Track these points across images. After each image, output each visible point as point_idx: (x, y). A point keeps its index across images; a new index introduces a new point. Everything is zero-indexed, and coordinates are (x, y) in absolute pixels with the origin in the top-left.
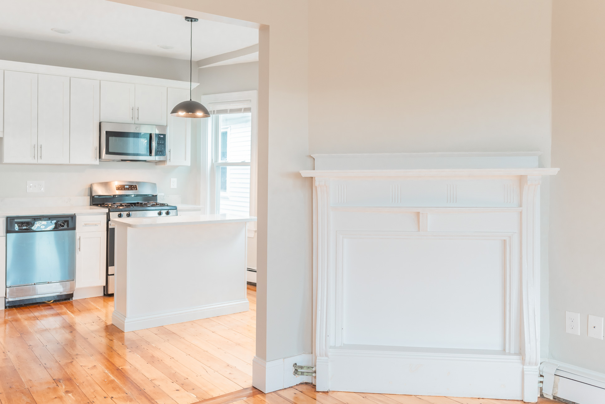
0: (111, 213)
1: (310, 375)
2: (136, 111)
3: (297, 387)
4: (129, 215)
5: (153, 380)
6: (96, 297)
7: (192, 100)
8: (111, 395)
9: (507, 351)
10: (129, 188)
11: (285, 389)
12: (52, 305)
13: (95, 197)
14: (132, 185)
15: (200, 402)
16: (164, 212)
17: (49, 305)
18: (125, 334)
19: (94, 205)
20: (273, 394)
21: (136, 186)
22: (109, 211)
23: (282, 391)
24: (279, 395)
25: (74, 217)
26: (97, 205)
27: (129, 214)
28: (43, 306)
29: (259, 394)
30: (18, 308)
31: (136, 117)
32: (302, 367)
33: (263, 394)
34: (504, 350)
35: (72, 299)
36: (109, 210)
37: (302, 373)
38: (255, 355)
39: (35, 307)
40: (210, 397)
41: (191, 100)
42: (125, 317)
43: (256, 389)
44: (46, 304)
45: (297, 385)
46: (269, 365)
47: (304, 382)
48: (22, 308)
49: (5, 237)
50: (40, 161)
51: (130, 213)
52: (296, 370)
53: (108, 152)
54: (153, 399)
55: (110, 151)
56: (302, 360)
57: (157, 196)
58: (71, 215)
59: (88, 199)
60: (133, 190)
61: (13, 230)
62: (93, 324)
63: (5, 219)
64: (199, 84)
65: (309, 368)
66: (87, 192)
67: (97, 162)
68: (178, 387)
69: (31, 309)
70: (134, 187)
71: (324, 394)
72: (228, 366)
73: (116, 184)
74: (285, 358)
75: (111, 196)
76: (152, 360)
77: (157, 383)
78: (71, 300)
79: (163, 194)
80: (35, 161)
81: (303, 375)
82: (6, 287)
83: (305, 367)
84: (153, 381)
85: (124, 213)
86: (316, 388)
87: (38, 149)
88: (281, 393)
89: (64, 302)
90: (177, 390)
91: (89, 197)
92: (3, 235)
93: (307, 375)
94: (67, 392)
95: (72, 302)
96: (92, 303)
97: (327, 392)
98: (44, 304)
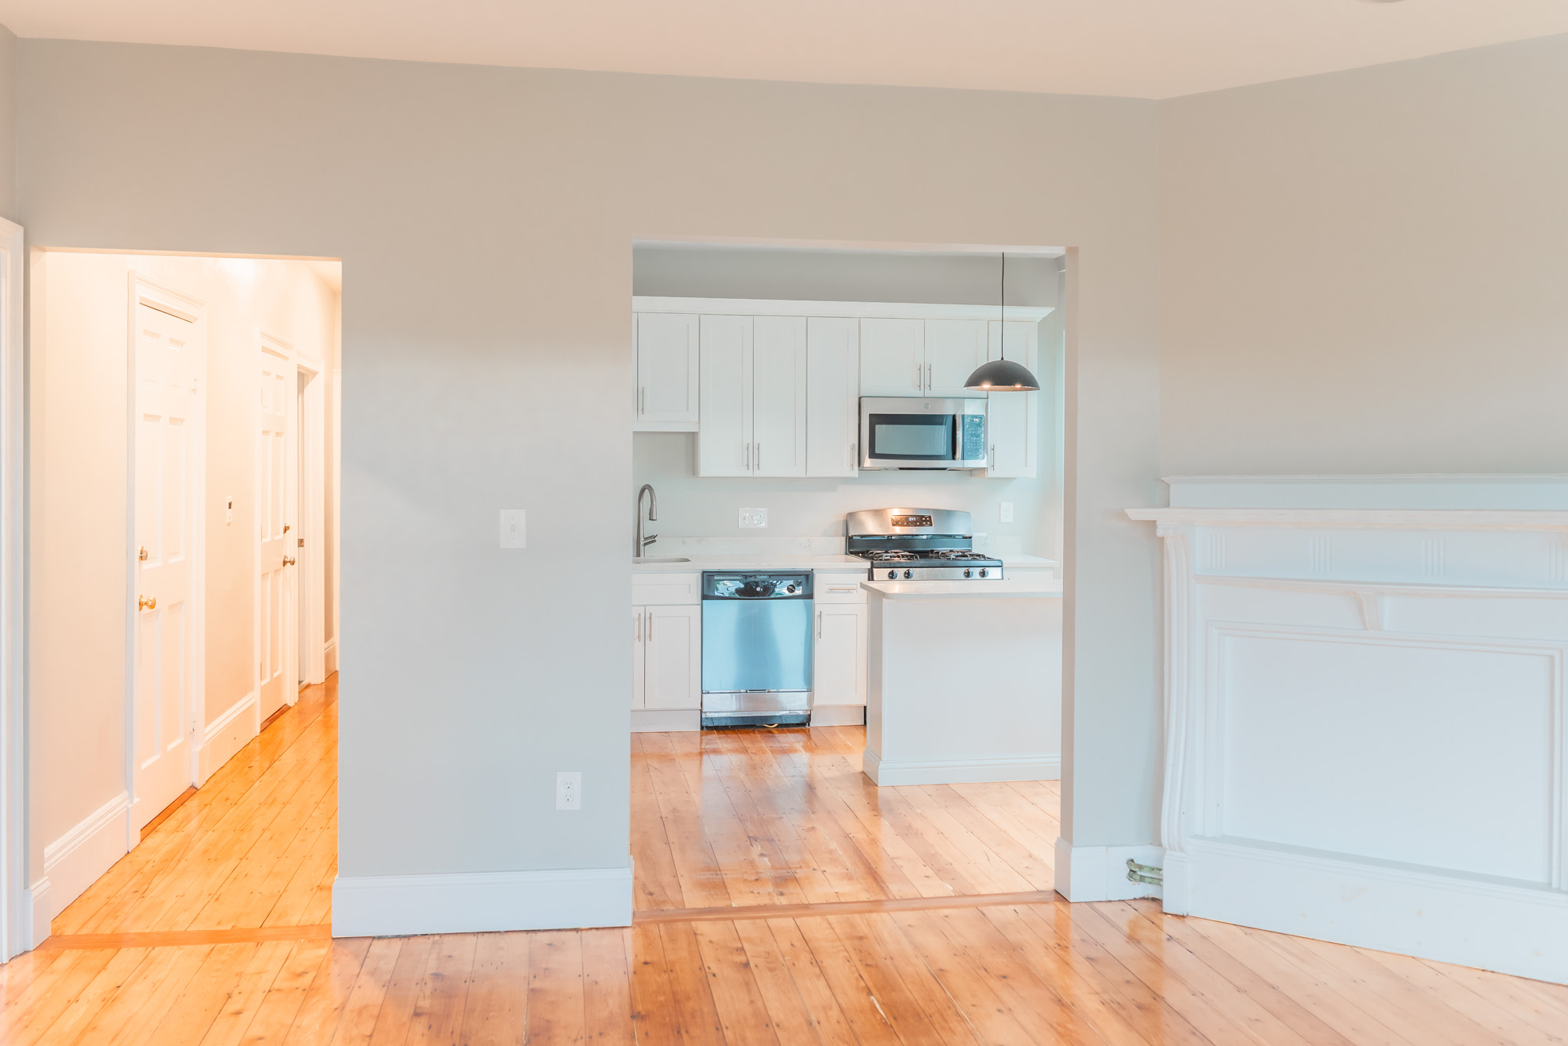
0: (875, 570)
1: (1156, 884)
2: (927, 371)
3: (1132, 903)
4: (908, 575)
5: (896, 858)
6: (850, 726)
7: (1005, 359)
8: (823, 868)
9: (1555, 885)
10: (916, 521)
11: (1110, 901)
12: (775, 732)
13: (854, 538)
14: (923, 516)
15: (956, 896)
16: (976, 572)
17: (770, 732)
18: (879, 789)
19: (851, 553)
20: (1085, 905)
21: (930, 517)
22: (873, 566)
23: (1105, 904)
24: (1095, 910)
25: (810, 576)
26: (856, 553)
27: (909, 573)
28: (760, 732)
29: (1059, 901)
30: (721, 732)
31: (928, 383)
32: (1141, 867)
33: (1067, 903)
34: (1550, 884)
35: (809, 725)
36: (872, 563)
37: (1142, 879)
38: (1059, 835)
39: (747, 733)
40: (976, 893)
41: (1002, 359)
42: (880, 758)
43: (1059, 893)
44: (765, 729)
45: (1135, 899)
46: (1076, 853)
47: (1151, 896)
48: (727, 731)
49: (700, 607)
50: (758, 474)
51: (912, 570)
52: (1131, 870)
53: (873, 455)
54: (885, 883)
55: (877, 451)
56: (1144, 855)
57: (971, 537)
58: (806, 571)
59: (841, 542)
60: (923, 525)
61: (712, 594)
62: (831, 768)
63: (700, 575)
64: (1054, 309)
65: (1153, 869)
66: (841, 529)
67: (855, 473)
68: (930, 872)
69: (740, 736)
70: (926, 521)
71: (1175, 918)
72: (1030, 856)
73: (896, 513)
74: (1111, 846)
75: (883, 536)
76: (907, 832)
77: (899, 862)
78: (807, 727)
79: (984, 534)
80: (749, 474)
81: (1144, 881)
82: (702, 693)
83: (1146, 867)
84: (895, 860)
85: (900, 572)
86: (1164, 905)
87: (752, 452)
88: (1097, 906)
89: (795, 728)
90: (926, 877)
91: (844, 538)
92: (696, 603)
93: (1151, 883)
94: (762, 855)
95: (809, 730)
96: (841, 736)
97: (1183, 917)
98: (761, 729)
